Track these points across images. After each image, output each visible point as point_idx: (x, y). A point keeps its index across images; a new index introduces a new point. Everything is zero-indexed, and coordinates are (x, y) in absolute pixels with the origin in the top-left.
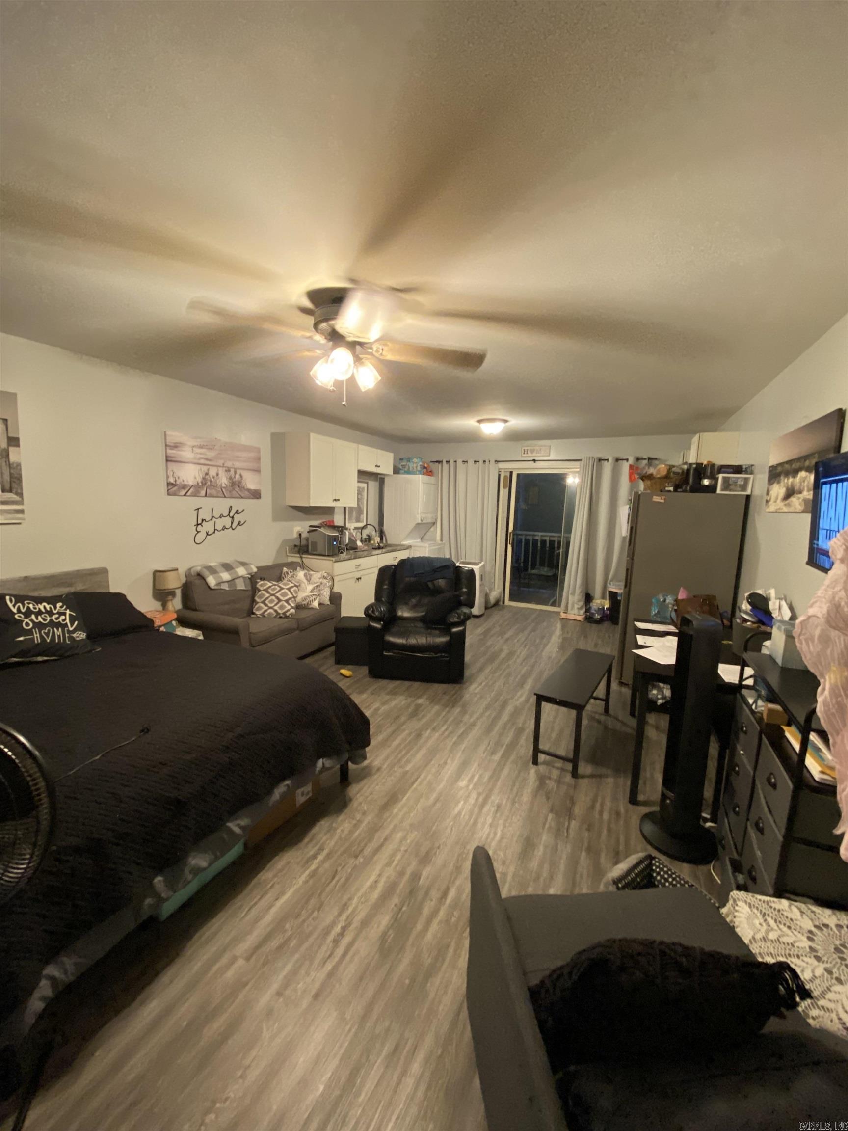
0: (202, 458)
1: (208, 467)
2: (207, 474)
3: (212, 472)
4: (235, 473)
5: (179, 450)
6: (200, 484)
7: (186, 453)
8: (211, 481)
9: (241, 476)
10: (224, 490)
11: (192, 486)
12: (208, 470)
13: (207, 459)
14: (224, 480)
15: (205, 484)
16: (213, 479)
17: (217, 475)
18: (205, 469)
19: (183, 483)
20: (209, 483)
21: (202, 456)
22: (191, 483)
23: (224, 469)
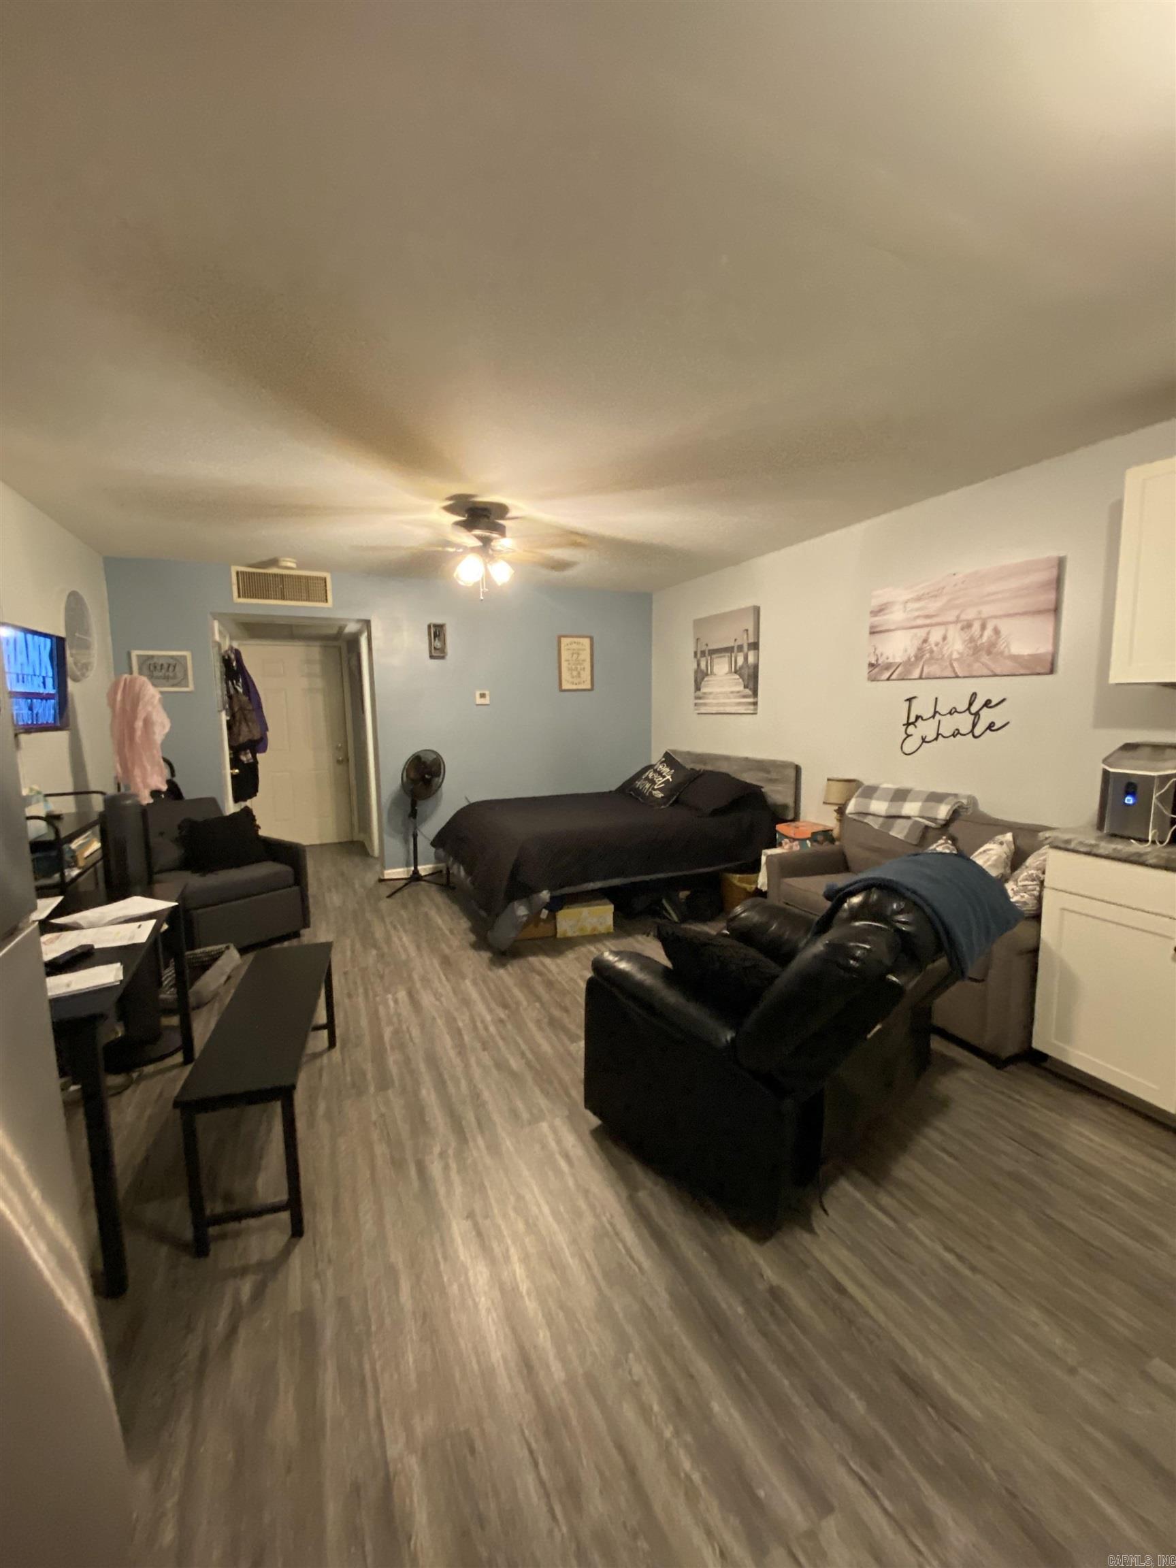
0: (918, 617)
1: (927, 629)
2: (925, 641)
3: (936, 635)
4: (983, 627)
5: (884, 615)
6: (913, 659)
7: (896, 616)
8: (932, 652)
9: (997, 631)
10: (955, 665)
11: (901, 664)
12: (928, 633)
13: (927, 617)
14: (957, 645)
15: (922, 657)
16: (935, 649)
17: (944, 638)
18: (922, 633)
19: (886, 661)
20: (928, 655)
21: (917, 614)
22: (898, 660)
23: (959, 625)
